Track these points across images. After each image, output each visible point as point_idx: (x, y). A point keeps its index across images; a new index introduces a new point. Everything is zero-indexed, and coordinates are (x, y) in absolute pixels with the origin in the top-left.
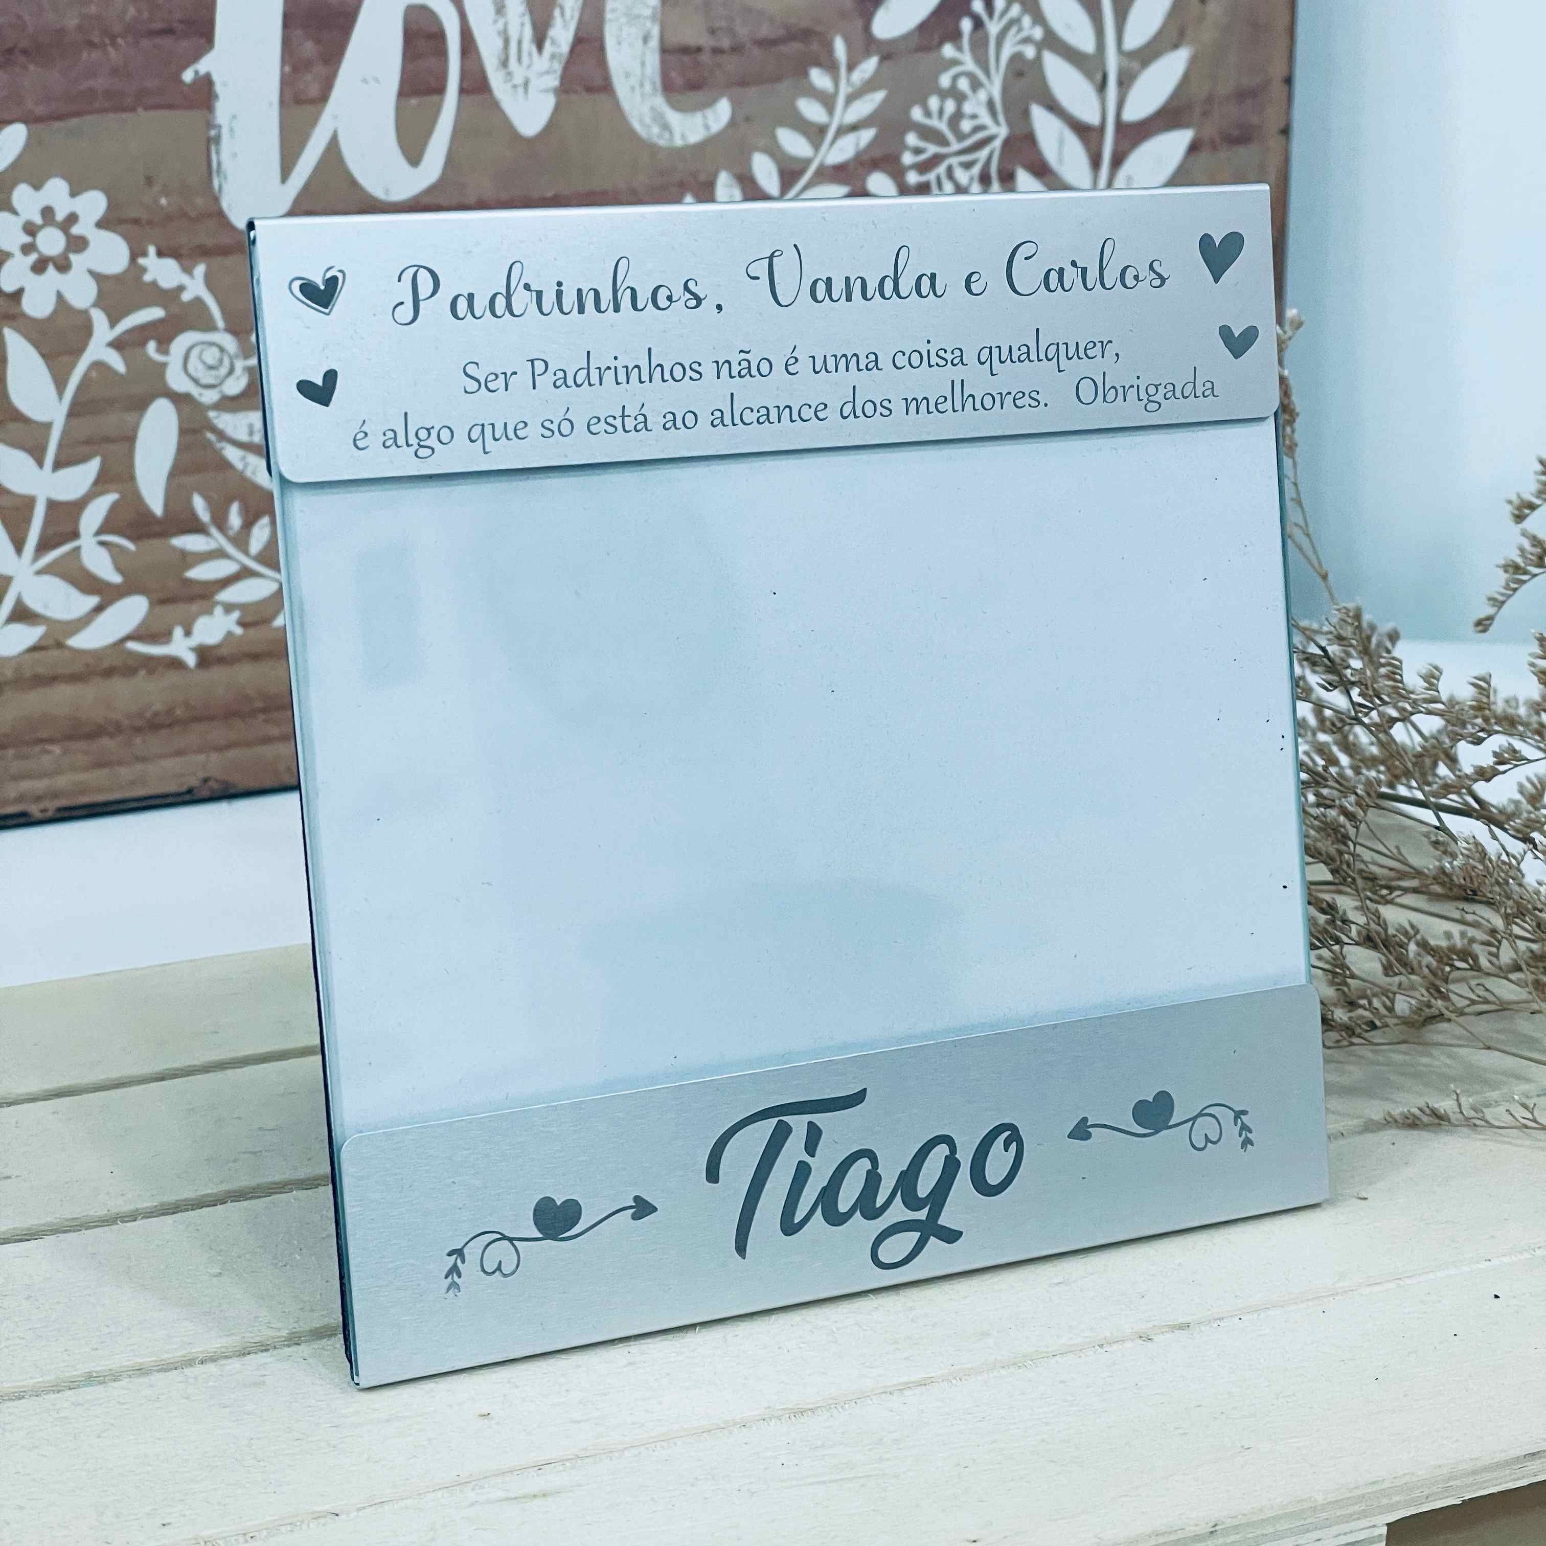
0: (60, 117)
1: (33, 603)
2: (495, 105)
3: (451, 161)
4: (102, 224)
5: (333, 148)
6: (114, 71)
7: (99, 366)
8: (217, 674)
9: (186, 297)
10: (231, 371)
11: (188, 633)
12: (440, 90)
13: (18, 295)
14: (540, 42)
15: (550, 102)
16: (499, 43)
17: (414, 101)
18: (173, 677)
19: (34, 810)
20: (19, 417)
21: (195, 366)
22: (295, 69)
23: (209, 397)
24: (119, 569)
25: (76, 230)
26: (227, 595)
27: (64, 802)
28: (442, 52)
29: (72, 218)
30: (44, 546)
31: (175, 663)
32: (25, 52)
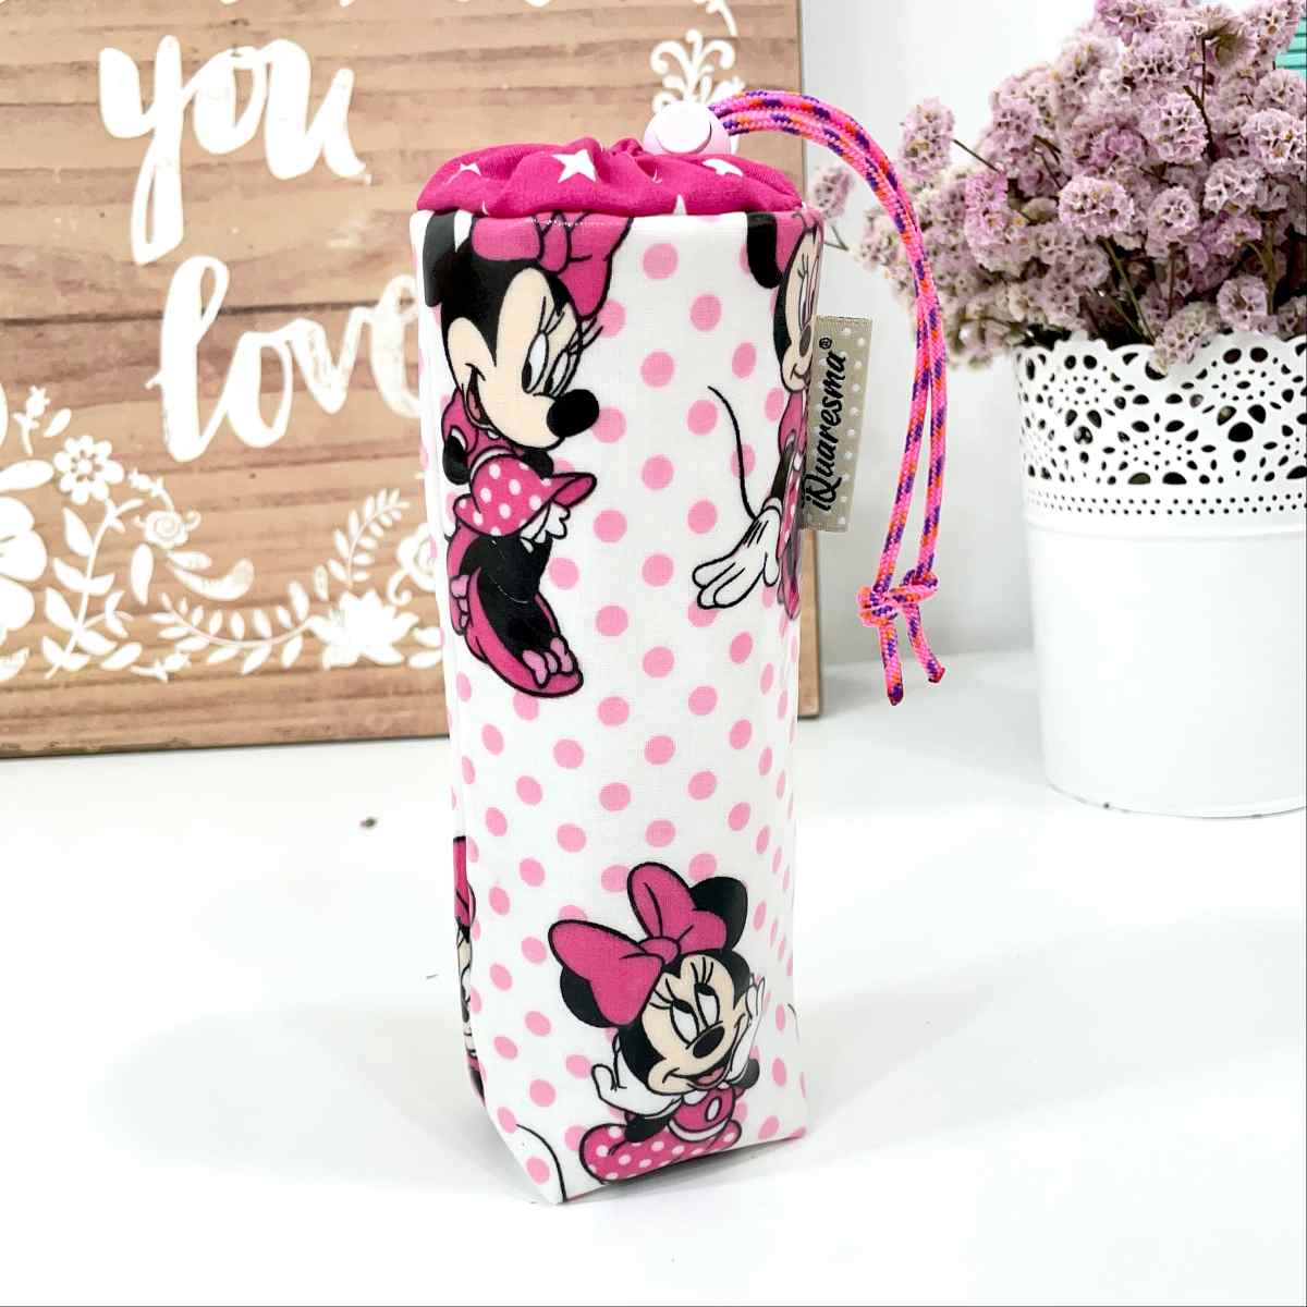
0: (86, 406)
1: (83, 645)
2: (311, 397)
3: (289, 426)
4: (111, 458)
5: (225, 422)
6: (114, 383)
7: (111, 529)
8: (178, 687)
9: (154, 494)
10: (179, 532)
11: (162, 663)
12: (281, 389)
13: (69, 493)
14: (335, 361)
15: (343, 394)
16: (313, 364)
17: (268, 395)
18: (155, 685)
19: (89, 747)
20: (72, 553)
21: (159, 529)
22: (205, 380)
23: (166, 545)
24: (128, 631)
25: (97, 461)
26: (181, 646)
27: (101, 744)
28: (281, 370)
29: (93, 456)
30: (89, 615)
31: (155, 679)
32: (69, 374)
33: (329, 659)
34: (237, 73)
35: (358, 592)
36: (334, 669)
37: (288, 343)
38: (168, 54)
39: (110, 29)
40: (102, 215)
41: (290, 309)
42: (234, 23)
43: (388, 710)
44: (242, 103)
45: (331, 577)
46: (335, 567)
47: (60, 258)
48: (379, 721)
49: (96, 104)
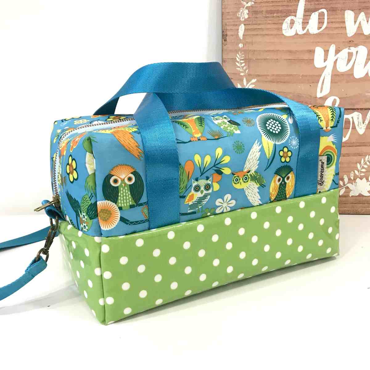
2: (356, 130)
3: (349, 137)
12: (349, 128)
14: (363, 123)
15: (364, 130)
16: (358, 123)
28: (350, 124)
33: (351, 194)
34: (349, 53)
35: (361, 179)
36: (352, 196)
37: (352, 118)
38: (332, 48)
39: (319, 42)
40: (310, 86)
41: (354, 110)
42: (350, 41)
43: (365, 207)
44: (349, 60)
45: (355, 174)
46: (356, 172)
47: (299, 96)
48: (362, 210)
49: (313, 60)
